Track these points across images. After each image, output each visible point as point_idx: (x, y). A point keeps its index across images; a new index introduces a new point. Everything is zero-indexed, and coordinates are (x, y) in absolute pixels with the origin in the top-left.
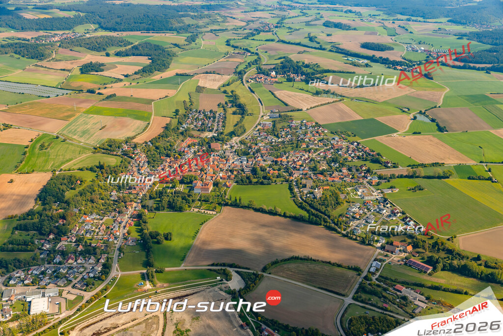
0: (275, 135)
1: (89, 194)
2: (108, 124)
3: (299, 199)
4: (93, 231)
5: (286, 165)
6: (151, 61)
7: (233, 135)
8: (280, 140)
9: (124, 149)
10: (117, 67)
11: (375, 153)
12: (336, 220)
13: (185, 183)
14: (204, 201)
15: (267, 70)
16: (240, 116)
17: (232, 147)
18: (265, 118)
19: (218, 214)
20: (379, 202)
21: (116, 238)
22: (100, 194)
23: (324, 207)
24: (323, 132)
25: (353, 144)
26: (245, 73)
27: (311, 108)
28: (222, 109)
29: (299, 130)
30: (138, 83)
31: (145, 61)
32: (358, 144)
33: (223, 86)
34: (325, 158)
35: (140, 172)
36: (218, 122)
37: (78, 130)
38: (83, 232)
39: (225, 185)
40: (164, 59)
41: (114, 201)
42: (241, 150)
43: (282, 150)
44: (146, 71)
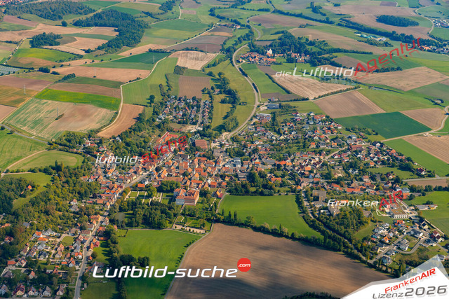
0: (275, 131)
1: (43, 203)
2: (66, 112)
3: (311, 215)
4: (48, 252)
5: (291, 170)
6: (117, 33)
7: (223, 130)
8: (282, 137)
9: (87, 146)
10: (76, 40)
11: (403, 157)
12: (359, 245)
13: (164, 192)
14: (189, 215)
15: (262, 48)
16: (230, 105)
17: (221, 145)
18: (262, 108)
19: (207, 234)
20: (413, 223)
21: (77, 263)
22: (57, 204)
23: (343, 227)
24: (336, 128)
25: (375, 145)
26: (235, 51)
27: (319, 97)
28: (208, 95)
29: (305, 125)
30: (102, 60)
31: (110, 33)
32: (382, 145)
33: (208, 67)
34: (340, 162)
35: (107, 175)
36: (203, 112)
37: (29, 119)
38: (35, 254)
39: (215, 195)
40: (134, 31)
41: (74, 213)
42: (233, 149)
43: (285, 150)
44: (112, 45)
